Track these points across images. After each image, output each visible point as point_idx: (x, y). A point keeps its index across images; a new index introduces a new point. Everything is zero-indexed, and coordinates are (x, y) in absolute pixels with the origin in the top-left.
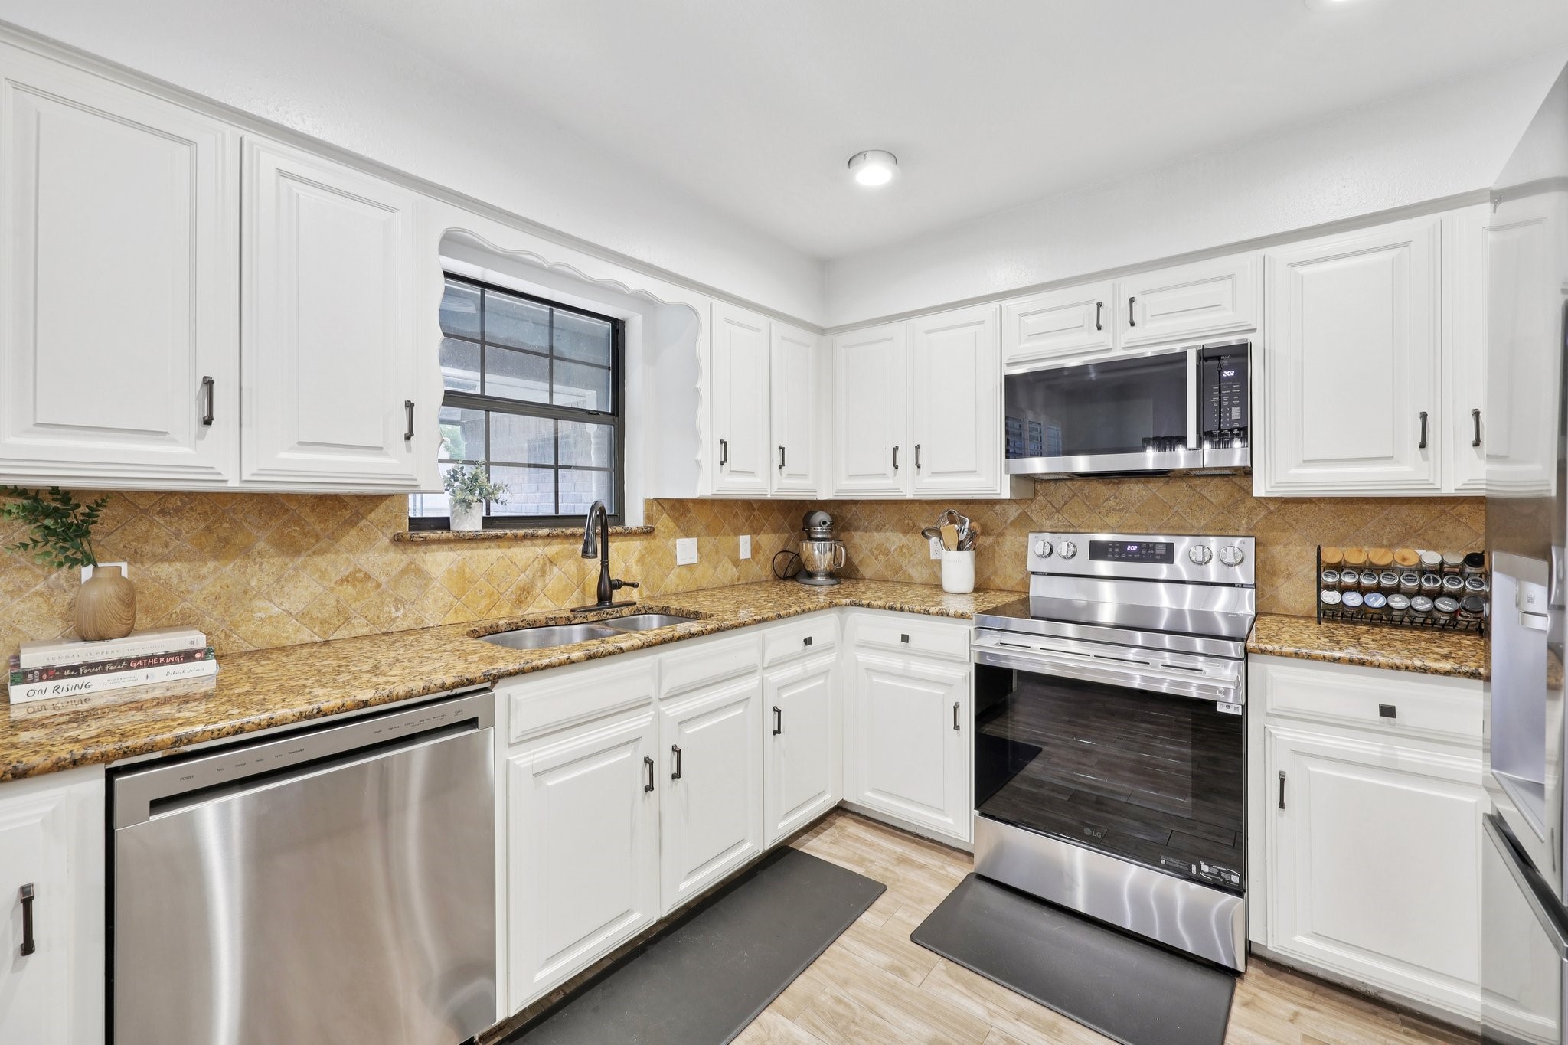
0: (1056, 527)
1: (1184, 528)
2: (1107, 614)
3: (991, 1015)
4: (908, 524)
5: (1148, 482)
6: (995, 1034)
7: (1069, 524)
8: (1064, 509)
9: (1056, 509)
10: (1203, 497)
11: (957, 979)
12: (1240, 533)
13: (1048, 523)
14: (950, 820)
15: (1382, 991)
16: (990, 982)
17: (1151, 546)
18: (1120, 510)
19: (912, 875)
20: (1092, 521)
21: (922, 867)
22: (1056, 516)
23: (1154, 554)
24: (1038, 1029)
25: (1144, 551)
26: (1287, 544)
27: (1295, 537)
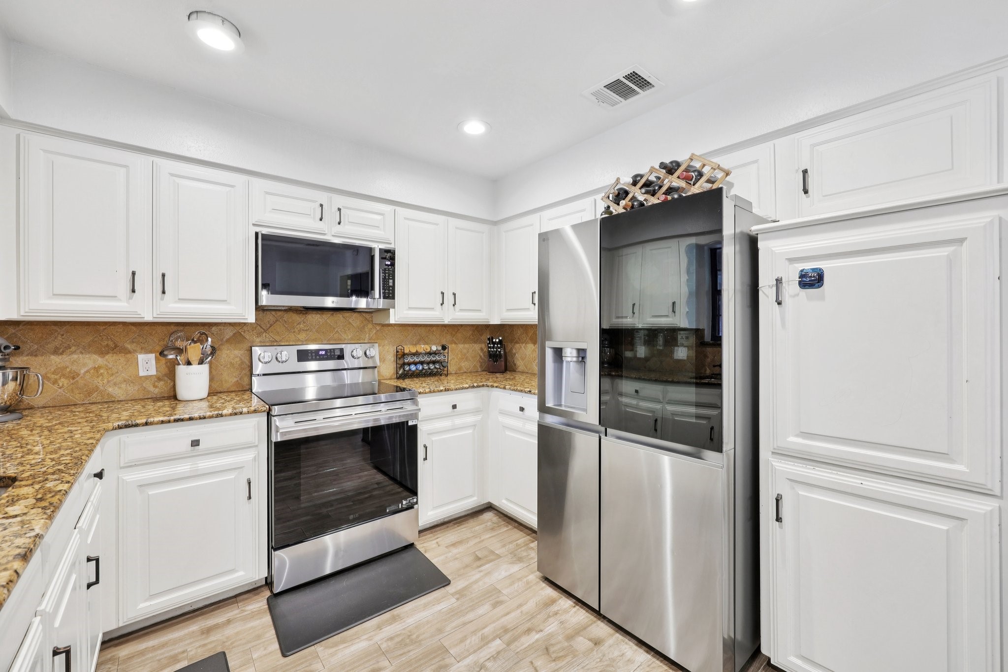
0: (264, 342)
1: (341, 340)
2: (311, 394)
3: (370, 640)
4: (107, 345)
5: (322, 314)
6: (382, 644)
7: (273, 340)
8: (270, 330)
9: (264, 329)
10: (350, 323)
11: (336, 645)
12: (366, 342)
13: (258, 340)
14: (241, 573)
15: (445, 518)
16: (350, 630)
17: (332, 351)
18: (306, 330)
19: (229, 631)
20: (289, 337)
21: (229, 622)
22: (264, 335)
23: (334, 355)
24: (391, 624)
25: (329, 354)
26: (383, 346)
27: (386, 342)
